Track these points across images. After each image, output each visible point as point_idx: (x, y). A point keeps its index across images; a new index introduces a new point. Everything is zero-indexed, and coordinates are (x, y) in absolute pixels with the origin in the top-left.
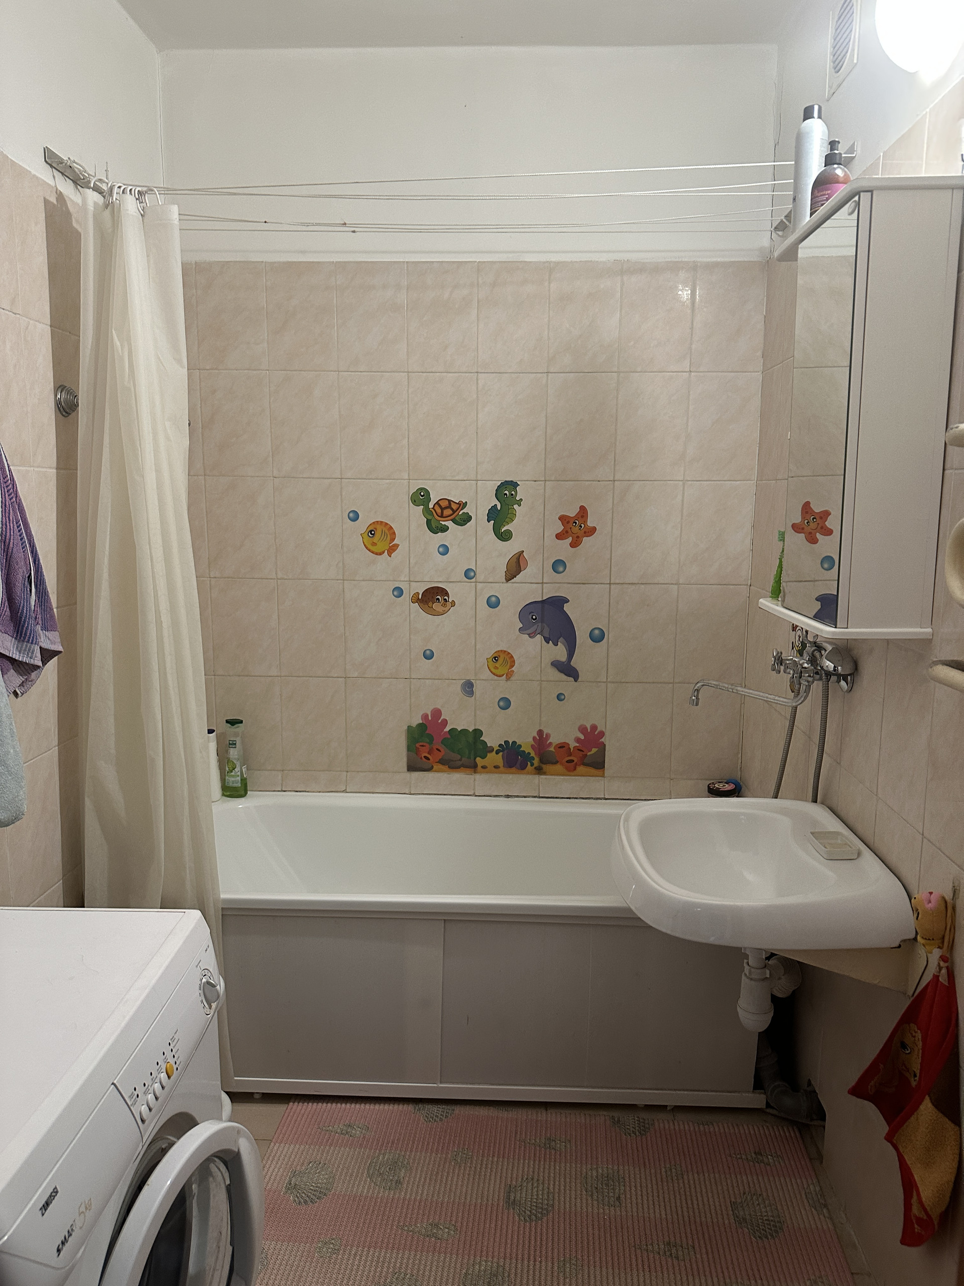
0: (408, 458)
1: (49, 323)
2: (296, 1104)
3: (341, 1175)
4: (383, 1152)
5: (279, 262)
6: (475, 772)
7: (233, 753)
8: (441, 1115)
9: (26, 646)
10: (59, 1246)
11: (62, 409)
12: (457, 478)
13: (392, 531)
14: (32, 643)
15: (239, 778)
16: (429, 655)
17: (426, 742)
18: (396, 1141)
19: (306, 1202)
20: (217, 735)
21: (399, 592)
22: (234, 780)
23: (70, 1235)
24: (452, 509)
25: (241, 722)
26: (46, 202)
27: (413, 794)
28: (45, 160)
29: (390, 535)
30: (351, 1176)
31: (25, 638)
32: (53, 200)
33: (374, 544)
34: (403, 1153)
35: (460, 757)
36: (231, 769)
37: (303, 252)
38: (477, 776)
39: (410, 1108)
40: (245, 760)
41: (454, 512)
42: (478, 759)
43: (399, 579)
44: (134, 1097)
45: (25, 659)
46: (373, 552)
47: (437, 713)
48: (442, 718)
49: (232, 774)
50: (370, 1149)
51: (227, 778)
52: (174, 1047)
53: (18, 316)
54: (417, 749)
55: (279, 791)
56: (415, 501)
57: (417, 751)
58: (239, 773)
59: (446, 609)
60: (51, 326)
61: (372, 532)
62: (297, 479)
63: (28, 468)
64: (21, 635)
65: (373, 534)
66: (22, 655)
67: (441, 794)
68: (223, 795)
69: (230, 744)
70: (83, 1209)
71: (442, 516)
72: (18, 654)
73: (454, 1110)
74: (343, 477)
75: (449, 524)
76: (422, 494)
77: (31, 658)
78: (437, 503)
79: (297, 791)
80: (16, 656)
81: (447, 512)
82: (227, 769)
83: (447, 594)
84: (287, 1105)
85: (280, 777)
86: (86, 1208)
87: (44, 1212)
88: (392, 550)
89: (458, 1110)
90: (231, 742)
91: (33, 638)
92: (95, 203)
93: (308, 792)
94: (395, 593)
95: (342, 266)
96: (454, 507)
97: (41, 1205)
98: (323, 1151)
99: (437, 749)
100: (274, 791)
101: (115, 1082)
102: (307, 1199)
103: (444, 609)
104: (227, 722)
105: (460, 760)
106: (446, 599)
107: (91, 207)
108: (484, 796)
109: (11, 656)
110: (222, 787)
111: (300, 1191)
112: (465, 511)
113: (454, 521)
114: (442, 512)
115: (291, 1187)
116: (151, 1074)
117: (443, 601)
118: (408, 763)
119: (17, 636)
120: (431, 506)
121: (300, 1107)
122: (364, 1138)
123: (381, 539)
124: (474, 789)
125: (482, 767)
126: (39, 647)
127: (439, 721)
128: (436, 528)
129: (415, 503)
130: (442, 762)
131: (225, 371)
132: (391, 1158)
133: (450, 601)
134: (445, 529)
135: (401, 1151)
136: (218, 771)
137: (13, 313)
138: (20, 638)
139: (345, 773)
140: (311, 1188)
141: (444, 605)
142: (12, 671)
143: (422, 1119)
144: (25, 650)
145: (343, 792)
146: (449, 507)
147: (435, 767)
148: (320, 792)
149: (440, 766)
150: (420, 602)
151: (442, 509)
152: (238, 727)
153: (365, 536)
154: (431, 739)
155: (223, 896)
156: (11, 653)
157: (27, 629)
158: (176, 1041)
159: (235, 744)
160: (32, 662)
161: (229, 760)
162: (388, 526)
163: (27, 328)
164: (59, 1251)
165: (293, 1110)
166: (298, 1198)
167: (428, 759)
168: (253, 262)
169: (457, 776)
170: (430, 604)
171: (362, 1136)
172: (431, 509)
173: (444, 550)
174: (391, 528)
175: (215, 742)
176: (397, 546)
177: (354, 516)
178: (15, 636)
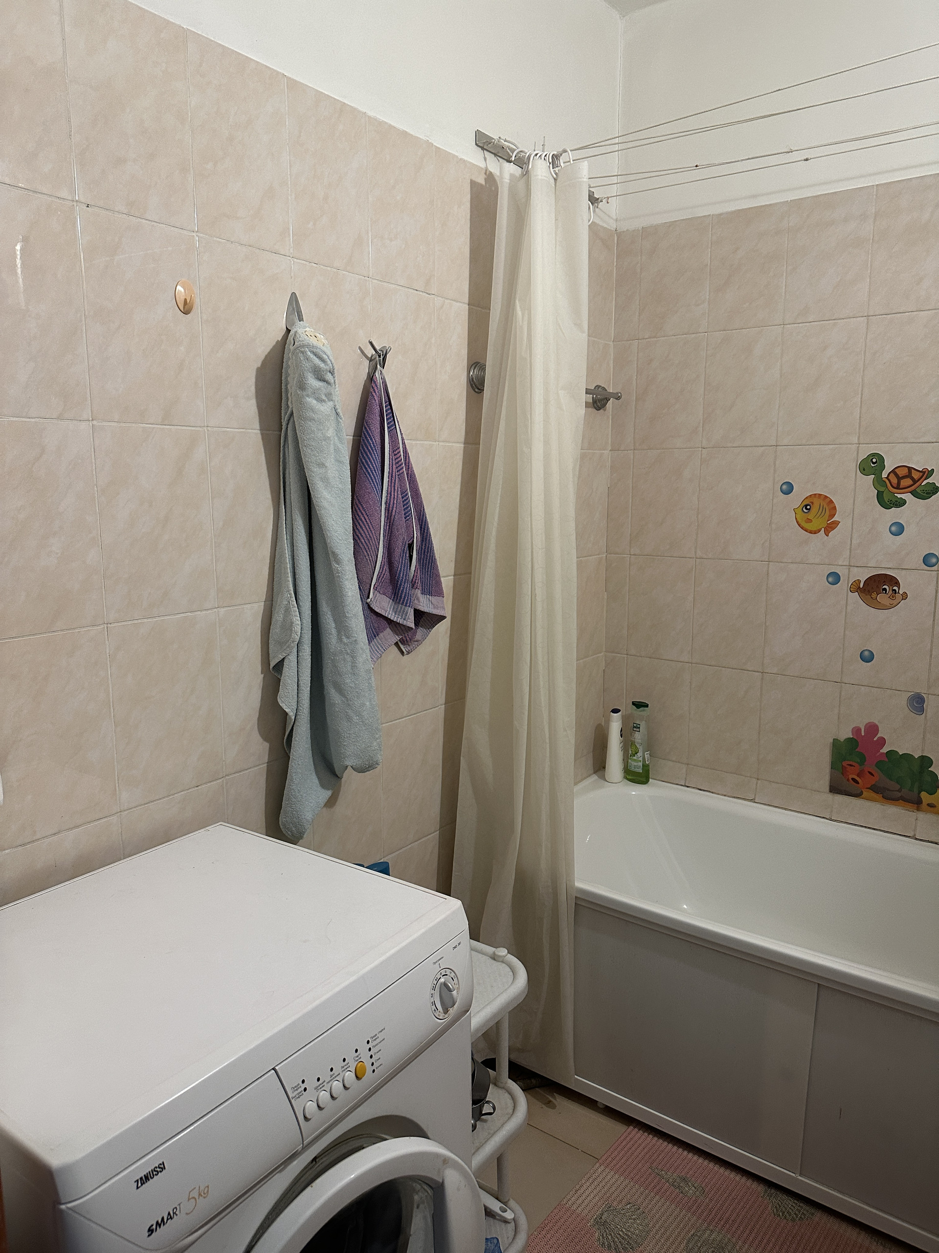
0: (860, 417)
1: (467, 301)
2: (636, 1130)
3: (656, 1233)
4: (711, 1228)
5: (727, 213)
6: (918, 809)
7: (638, 737)
8: (795, 1214)
9: (401, 608)
10: (152, 1225)
11: (474, 385)
12: (922, 440)
13: (832, 506)
14: (406, 606)
15: (641, 764)
16: (867, 657)
17: (857, 763)
18: (730, 1222)
19: (609, 1246)
20: (622, 716)
21: (835, 578)
22: (636, 765)
23: (170, 1217)
24: (912, 479)
25: (647, 706)
26: (473, 183)
27: (835, 821)
28: (476, 144)
29: (830, 510)
30: (667, 1239)
31: (400, 600)
32: (481, 180)
33: (809, 521)
34: (734, 1240)
35: (900, 787)
36: (634, 753)
37: (754, 196)
38: (921, 815)
39: (760, 1188)
40: (650, 746)
41: (915, 482)
42: (924, 795)
43: (836, 563)
44: (299, 1090)
45: (400, 620)
46: (806, 531)
47: (873, 729)
48: (879, 735)
49: (634, 758)
50: (698, 1218)
51: (630, 761)
52: (374, 1047)
53: (433, 296)
54: (843, 768)
55: (682, 785)
56: (864, 470)
57: (844, 771)
58: (641, 759)
59: (895, 602)
60: (468, 305)
61: (807, 507)
62: (727, 449)
63: (431, 443)
64: (397, 597)
65: (809, 509)
66: (397, 616)
67: (869, 828)
68: (625, 778)
69: (634, 727)
70: (195, 1194)
71: (898, 487)
72: (393, 614)
73: (813, 1214)
74: (779, 444)
75: (908, 497)
76: (874, 460)
77: (404, 619)
78: (893, 471)
79: (700, 790)
80: (392, 616)
81: (906, 482)
82: (630, 752)
83: (897, 583)
84: (627, 1127)
85: (684, 770)
86: (200, 1195)
87: (140, 1185)
88: (830, 527)
89: (818, 1216)
90: (635, 725)
91: (407, 601)
92: (512, 175)
93: (712, 793)
94: (830, 579)
95: (797, 204)
96: (916, 476)
97: (138, 1178)
98: (647, 1197)
99: (869, 772)
100: (677, 784)
101: (277, 1068)
102: (612, 1244)
103: (892, 602)
104: (634, 703)
105: (899, 791)
106: (895, 590)
107: (507, 180)
108: (928, 841)
109: (386, 616)
110: (624, 768)
111: (607, 1231)
112: (930, 480)
113: (915, 494)
114: (899, 483)
115: (601, 1223)
116: (332, 1069)
117: (891, 592)
118: (831, 782)
119: (394, 598)
120: (884, 475)
121: (639, 1135)
122: (696, 1201)
123: (818, 515)
124: (915, 830)
125: (928, 805)
126: (412, 610)
127: (875, 739)
128: (887, 501)
129: (864, 472)
130: (875, 789)
131: (663, 338)
132: (718, 1239)
133: (901, 592)
134: (901, 503)
135: (733, 1236)
136: (621, 753)
137: (427, 293)
138: (396, 600)
139: (754, 781)
140: (620, 1233)
141: (892, 597)
142: (388, 629)
143: (770, 1208)
144: (400, 612)
145: (751, 800)
146: (909, 476)
147: (865, 794)
148: (725, 796)
149: (873, 794)
150: (861, 592)
151: (899, 479)
152: (644, 710)
153: (799, 511)
154: (863, 759)
155: (579, 884)
156: (387, 613)
157: (402, 591)
158: (378, 1041)
159: (639, 728)
160: (405, 623)
161: (633, 743)
162: (828, 500)
163: (442, 307)
164: (151, 1231)
165: (631, 1136)
166: (603, 1238)
167: (857, 782)
168: (699, 217)
169: (893, 810)
170: (874, 595)
171: (694, 1198)
172: (884, 479)
173: (898, 529)
174: (831, 502)
175: (621, 721)
176: (837, 523)
177: (788, 489)
178: (392, 598)
